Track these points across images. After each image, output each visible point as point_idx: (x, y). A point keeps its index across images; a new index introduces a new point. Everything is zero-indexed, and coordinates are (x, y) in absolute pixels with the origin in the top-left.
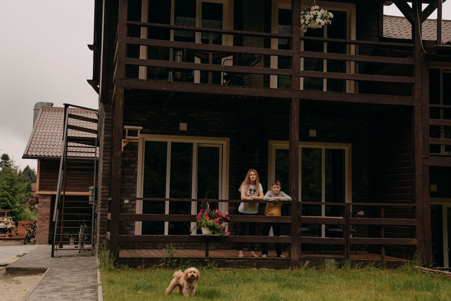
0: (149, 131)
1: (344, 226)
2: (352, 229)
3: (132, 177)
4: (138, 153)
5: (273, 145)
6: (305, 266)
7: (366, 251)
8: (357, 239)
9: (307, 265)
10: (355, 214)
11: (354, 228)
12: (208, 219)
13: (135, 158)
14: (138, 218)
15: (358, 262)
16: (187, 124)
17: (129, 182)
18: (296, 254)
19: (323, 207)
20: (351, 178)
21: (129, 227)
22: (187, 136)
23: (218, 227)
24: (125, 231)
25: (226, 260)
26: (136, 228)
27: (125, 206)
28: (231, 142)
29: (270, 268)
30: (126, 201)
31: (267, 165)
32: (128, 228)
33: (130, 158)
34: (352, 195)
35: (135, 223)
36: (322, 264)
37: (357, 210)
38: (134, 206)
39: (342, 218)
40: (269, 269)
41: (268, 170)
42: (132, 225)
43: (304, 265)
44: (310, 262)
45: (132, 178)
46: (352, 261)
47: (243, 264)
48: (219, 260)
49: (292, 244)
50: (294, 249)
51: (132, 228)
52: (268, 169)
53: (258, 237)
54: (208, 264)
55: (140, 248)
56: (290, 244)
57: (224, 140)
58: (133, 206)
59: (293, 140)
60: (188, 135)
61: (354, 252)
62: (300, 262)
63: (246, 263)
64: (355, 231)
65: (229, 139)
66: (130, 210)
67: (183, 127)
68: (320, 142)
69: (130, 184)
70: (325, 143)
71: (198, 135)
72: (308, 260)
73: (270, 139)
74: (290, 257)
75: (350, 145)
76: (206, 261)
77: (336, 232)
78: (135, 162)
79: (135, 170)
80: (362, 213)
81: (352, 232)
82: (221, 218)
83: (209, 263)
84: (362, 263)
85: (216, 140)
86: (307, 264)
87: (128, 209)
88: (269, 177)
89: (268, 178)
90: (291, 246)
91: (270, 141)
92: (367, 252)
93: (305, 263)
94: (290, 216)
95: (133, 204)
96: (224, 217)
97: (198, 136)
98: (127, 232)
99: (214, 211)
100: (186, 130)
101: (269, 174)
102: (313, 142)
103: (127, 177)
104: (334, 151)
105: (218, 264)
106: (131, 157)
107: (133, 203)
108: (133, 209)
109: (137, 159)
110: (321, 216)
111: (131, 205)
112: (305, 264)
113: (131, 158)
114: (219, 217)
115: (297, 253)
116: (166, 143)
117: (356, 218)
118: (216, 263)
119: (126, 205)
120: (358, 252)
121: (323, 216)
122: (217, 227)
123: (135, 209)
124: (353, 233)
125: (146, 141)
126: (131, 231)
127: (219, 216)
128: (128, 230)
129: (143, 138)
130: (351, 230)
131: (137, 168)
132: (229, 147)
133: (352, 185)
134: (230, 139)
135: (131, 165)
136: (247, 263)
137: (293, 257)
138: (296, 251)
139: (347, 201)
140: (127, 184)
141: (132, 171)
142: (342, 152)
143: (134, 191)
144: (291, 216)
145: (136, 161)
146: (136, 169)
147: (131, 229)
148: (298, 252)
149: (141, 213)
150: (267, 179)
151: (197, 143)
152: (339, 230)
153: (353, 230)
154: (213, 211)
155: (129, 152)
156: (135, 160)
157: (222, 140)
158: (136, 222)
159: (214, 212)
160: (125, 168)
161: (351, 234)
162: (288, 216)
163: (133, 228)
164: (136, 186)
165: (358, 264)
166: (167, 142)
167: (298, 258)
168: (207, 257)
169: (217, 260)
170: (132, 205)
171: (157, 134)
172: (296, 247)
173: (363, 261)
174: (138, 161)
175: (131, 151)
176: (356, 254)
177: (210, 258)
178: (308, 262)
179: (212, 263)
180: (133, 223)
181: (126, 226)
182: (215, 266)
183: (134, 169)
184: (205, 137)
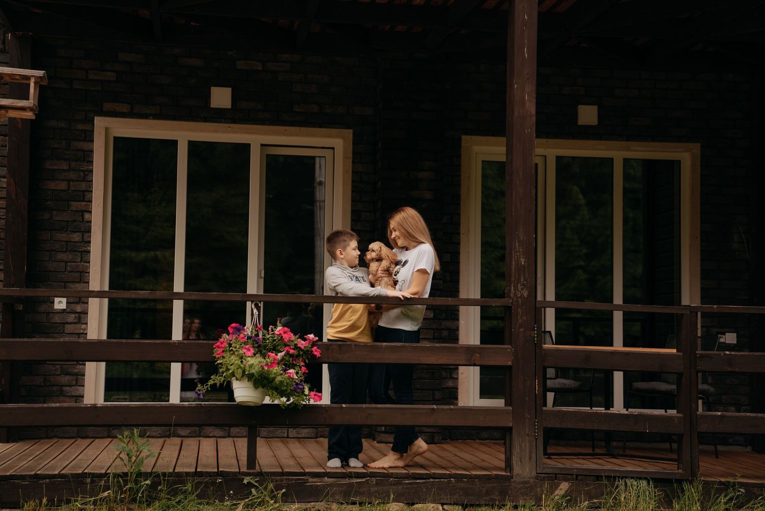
0: (125, 108)
1: (680, 375)
2: (703, 383)
3: (76, 237)
4: (92, 171)
5: (476, 148)
6: (557, 498)
7: (746, 446)
8: (721, 416)
9: (564, 496)
10: (710, 340)
11: (710, 380)
12: (249, 354)
13: (83, 186)
14: (94, 351)
15: (725, 487)
16: (230, 89)
17: (66, 251)
18: (527, 459)
19: (618, 318)
20: (698, 241)
21: (67, 377)
22: (232, 125)
23: (279, 378)
24: (55, 388)
25: (311, 480)
26: (86, 377)
27: (57, 319)
28: (357, 141)
29: (446, 504)
30: (60, 304)
31: (459, 204)
32: (65, 379)
33: (69, 184)
34: (702, 289)
35: (85, 365)
36: (611, 493)
37: (716, 330)
38: (81, 317)
39: (674, 351)
40: (445, 507)
41: (459, 219)
42: (76, 371)
43: (552, 497)
44: (570, 487)
45: (77, 239)
46: (706, 483)
47: (361, 490)
48: (289, 479)
49: (514, 430)
50: (521, 446)
51: (77, 380)
52: (460, 215)
53: (408, 409)
54: (253, 490)
55: (99, 436)
56: (510, 429)
57: (337, 137)
58: (79, 318)
59: (516, 114)
60: (234, 121)
61: (711, 448)
62: (541, 487)
63: (373, 489)
64: (712, 389)
65: (349, 133)
66: (69, 328)
67: (221, 97)
68: (610, 140)
69: (70, 256)
70: (624, 143)
71: (263, 122)
72: (566, 480)
73: (467, 133)
74: (508, 469)
75: (696, 148)
76: (245, 482)
77: (654, 391)
78: (85, 196)
79: (83, 218)
80: (730, 338)
81: (703, 392)
82: (292, 351)
83: (257, 488)
84: (739, 491)
85: (313, 135)
86: (563, 492)
87: (64, 327)
88: (462, 237)
89: (459, 240)
90: (511, 434)
91: (464, 138)
92: (749, 449)
93: (556, 488)
94: (510, 347)
95: (79, 311)
96: (303, 348)
97: (264, 124)
98: (62, 391)
99: (272, 330)
100: (230, 107)
101: (462, 230)
102: (588, 139)
103: (63, 236)
104: (649, 164)
105: (284, 490)
106: (73, 181)
107: (79, 308)
108: (78, 325)
109: (91, 186)
110: (612, 345)
111: (73, 315)
112: (557, 492)
113: (71, 183)
114: (287, 348)
115: (530, 458)
116: (174, 143)
117: (715, 352)
118: (278, 488)
119: (58, 315)
120: (720, 448)
121: (618, 345)
122: (276, 380)
123: (83, 326)
124: (705, 395)
125: (116, 139)
126: (74, 387)
127: (286, 345)
128: (66, 386)
129: (107, 129)
130: (701, 387)
131: (91, 212)
132: (351, 156)
133: (701, 260)
134: (354, 135)
135: (74, 203)
136: (375, 489)
137: (517, 469)
138: (528, 451)
139: (686, 300)
140: (61, 256)
141: (74, 221)
142: (673, 166)
143: (83, 276)
144: (510, 344)
145: (86, 193)
146: (87, 216)
147: (74, 382)
148: (534, 455)
149: (104, 337)
150: (459, 244)
151: (262, 145)
152: (662, 386)
153: (706, 387)
154: (268, 331)
155: (65, 167)
156: (84, 189)
157: (330, 137)
158: (87, 363)
159: (271, 333)
160: (54, 213)
161: (700, 398)
162: (503, 344)
163: (79, 379)
164: (89, 262)
165: (725, 496)
166: (177, 141)
167: (534, 474)
168: (252, 471)
169: (282, 481)
170: (77, 315)
171: (145, 116)
172: (527, 438)
173: (742, 485)
174: (92, 191)
175: (73, 164)
176: (717, 454)
177: (261, 474)
178: (564, 486)
179: (265, 489)
180: (78, 367)
181: (59, 373)
182: (273, 497)
183: (83, 216)
184: (282, 128)
